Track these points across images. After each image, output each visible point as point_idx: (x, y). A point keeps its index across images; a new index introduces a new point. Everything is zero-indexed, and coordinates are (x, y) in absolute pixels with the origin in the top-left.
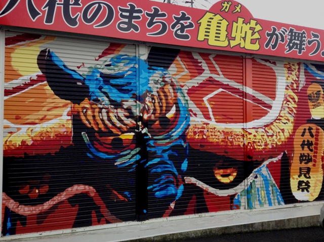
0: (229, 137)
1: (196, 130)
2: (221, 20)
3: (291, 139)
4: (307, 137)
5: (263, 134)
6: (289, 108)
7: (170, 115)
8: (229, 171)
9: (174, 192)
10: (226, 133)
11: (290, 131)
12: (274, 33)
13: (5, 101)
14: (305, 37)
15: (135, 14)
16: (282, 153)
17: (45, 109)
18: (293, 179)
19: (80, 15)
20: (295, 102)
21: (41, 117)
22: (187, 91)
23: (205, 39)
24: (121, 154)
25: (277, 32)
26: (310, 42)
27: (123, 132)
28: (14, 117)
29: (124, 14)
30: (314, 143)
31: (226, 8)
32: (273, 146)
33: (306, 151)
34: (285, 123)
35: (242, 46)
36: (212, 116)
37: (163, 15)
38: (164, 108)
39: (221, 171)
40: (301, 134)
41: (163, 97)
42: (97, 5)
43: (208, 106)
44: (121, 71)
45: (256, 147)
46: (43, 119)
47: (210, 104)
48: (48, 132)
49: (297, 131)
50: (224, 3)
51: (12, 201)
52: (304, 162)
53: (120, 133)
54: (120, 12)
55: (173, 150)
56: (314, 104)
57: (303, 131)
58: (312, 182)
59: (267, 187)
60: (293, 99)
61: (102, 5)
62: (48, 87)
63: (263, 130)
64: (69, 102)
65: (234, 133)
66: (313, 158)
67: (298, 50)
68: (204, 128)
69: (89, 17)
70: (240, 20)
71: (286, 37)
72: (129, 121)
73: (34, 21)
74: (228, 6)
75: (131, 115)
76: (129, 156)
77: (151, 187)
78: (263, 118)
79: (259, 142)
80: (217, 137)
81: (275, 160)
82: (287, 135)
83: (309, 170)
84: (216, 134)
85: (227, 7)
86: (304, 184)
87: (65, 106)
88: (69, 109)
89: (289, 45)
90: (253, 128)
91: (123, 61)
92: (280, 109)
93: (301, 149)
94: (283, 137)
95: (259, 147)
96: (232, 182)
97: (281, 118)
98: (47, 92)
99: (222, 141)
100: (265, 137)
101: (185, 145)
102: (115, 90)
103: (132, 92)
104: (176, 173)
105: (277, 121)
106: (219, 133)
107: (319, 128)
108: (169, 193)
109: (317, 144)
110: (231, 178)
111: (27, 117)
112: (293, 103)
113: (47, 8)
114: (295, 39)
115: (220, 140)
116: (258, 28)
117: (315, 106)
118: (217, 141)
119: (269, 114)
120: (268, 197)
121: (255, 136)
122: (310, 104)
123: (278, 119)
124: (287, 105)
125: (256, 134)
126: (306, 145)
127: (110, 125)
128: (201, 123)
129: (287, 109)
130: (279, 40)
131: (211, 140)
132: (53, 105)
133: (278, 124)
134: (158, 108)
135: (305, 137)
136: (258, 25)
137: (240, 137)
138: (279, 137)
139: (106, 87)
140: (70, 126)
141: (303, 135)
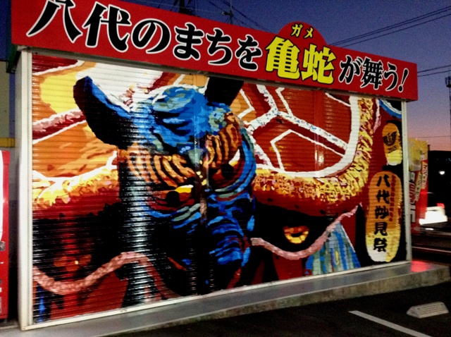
0: (300, 189)
1: (263, 180)
2: (292, 47)
3: (365, 189)
4: (383, 186)
5: (336, 184)
6: (363, 152)
7: (234, 162)
8: (300, 230)
9: (239, 257)
10: (297, 184)
11: (365, 180)
12: (348, 64)
14: (381, 69)
15: (194, 37)
16: (357, 207)
17: (85, 156)
18: (369, 236)
19: (129, 36)
20: (369, 144)
21: (80, 167)
22: (252, 133)
23: (274, 69)
24: (178, 211)
25: (352, 63)
26: (386, 75)
27: (180, 184)
28: (46, 167)
29: (182, 36)
30: (390, 194)
31: (297, 32)
32: (347, 198)
33: (382, 203)
34: (359, 171)
35: (314, 79)
36: (280, 163)
37: (227, 39)
38: (227, 154)
39: (292, 230)
40: (376, 183)
41: (225, 141)
42: (149, 24)
43: (276, 150)
44: (175, 108)
45: (329, 199)
46: (82, 170)
47: (279, 149)
48: (89, 186)
49: (373, 179)
50: (295, 26)
52: (380, 216)
53: (175, 186)
54: (177, 34)
55: (237, 206)
56: (389, 147)
57: (378, 179)
58: (389, 238)
59: (341, 247)
60: (368, 141)
61: (155, 24)
62: (88, 129)
63: (336, 180)
64: (114, 146)
65: (305, 183)
66: (390, 211)
67: (374, 84)
68: (271, 177)
69: (140, 40)
70: (313, 47)
71: (361, 68)
72: (187, 171)
73: (73, 42)
74: (299, 29)
75: (189, 163)
76: (186, 215)
77: (213, 252)
78: (336, 164)
79: (332, 194)
80: (286, 189)
81: (349, 214)
82: (361, 184)
83: (385, 226)
84: (285, 185)
85: (297, 30)
86: (380, 242)
87: (110, 152)
88: (114, 155)
89: (364, 78)
90: (325, 177)
91: (178, 95)
92: (354, 154)
93: (376, 201)
94: (358, 187)
95: (332, 200)
96: (303, 242)
97: (355, 164)
98: (87, 134)
99: (292, 193)
100: (339, 188)
101: (251, 199)
102: (169, 132)
103: (190, 134)
104: (242, 234)
105: (351, 168)
106: (288, 184)
107: (395, 175)
108: (234, 259)
109: (393, 195)
110: (303, 238)
111: (62, 167)
112: (368, 146)
113: (89, 26)
114: (371, 71)
115: (290, 192)
116: (332, 57)
117: (391, 150)
118: (287, 193)
119: (342, 160)
120: (343, 259)
121: (327, 186)
122: (386, 147)
123: (351, 166)
124: (361, 149)
125: (328, 184)
126: (382, 196)
127: (164, 176)
128: (269, 172)
129: (361, 155)
130: (354, 72)
131: (280, 193)
132: (94, 151)
133: (352, 172)
134: (220, 154)
135: (381, 186)
136: (332, 54)
137: (311, 188)
138: (353, 187)
140: (116, 178)
141: (378, 185)
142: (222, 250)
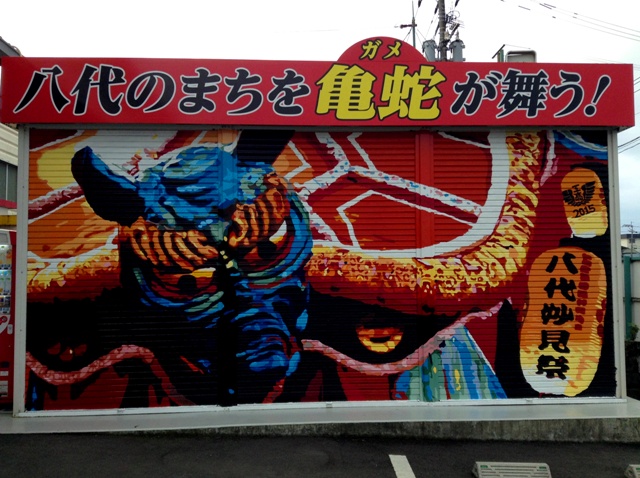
0: (387, 274)
1: (324, 262)
2: (361, 75)
3: (521, 277)
4: (561, 271)
5: (457, 267)
6: (516, 218)
7: (276, 238)
8: (386, 332)
9: (282, 363)
10: (382, 267)
11: (519, 261)
12: (472, 84)
13: (29, 226)
14: (544, 82)
15: (207, 85)
16: (501, 303)
17: (82, 234)
18: (528, 352)
19: (124, 95)
20: (531, 206)
21: (76, 246)
22: (307, 198)
23: (330, 110)
24: (194, 300)
25: (478, 82)
26: (555, 92)
27: (197, 267)
28: (41, 247)
29: (190, 86)
30: (577, 284)
31: (371, 52)
32: (479, 290)
33: (558, 299)
34: (507, 248)
35: (402, 115)
36: (353, 238)
37: (256, 79)
38: (266, 227)
39: (371, 332)
40: (546, 267)
41: (264, 210)
42: (148, 78)
43: (346, 220)
44: (193, 173)
45: (442, 291)
46: (80, 250)
47: (350, 217)
48: (85, 267)
49: (537, 261)
50: (367, 45)
51: (38, 364)
52: (551, 320)
53: (191, 269)
54: (184, 84)
55: (281, 297)
56: (577, 208)
57: (549, 261)
58: (573, 358)
59: (467, 365)
60: (527, 201)
61: (156, 77)
62: (86, 204)
63: (459, 261)
64: (116, 223)
65: (396, 266)
66: (575, 313)
67: (527, 109)
68: (338, 258)
69: (136, 98)
70: (400, 70)
71: (499, 87)
72: (206, 250)
73: (60, 112)
74: (375, 47)
75: (209, 240)
76: (206, 305)
77: (243, 354)
78: (459, 238)
79: (449, 282)
80: (363, 274)
81: (484, 315)
82: (511, 267)
83: (564, 337)
84: (361, 268)
85: (372, 50)
86: (552, 363)
87: (110, 229)
88: (116, 233)
89: (506, 102)
90: (435, 257)
91: (197, 157)
92: (496, 220)
93: (546, 296)
94: (503, 272)
95: (448, 291)
96: (391, 352)
97: (497, 238)
98: (85, 210)
99: (373, 280)
100: (463, 273)
101: (303, 288)
102: (184, 203)
103: (213, 204)
104: (288, 333)
105: (488, 243)
106: (367, 267)
107: (591, 254)
108: (275, 364)
109: (585, 286)
110: (392, 345)
111: (58, 247)
112: (526, 208)
113: (77, 93)
114: (520, 89)
115: (370, 278)
116: (438, 78)
117: (579, 213)
118: (365, 280)
119: (470, 231)
120: (469, 382)
121: (440, 271)
122: (568, 208)
123: (491, 239)
124: (511, 213)
125: (442, 267)
126: (558, 288)
127: (177, 256)
128: (334, 250)
129: (512, 222)
130: (483, 95)
131: (351, 279)
132: (92, 229)
133: (491, 250)
134: (255, 228)
135: (554, 272)
136: (438, 73)
137: (409, 273)
138: (492, 273)
139: (171, 198)
140: (117, 259)
141: (551, 268)
142: (256, 353)
